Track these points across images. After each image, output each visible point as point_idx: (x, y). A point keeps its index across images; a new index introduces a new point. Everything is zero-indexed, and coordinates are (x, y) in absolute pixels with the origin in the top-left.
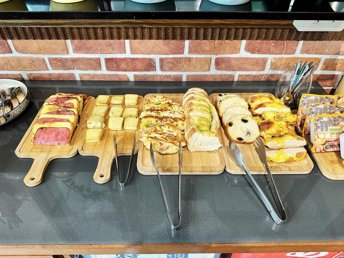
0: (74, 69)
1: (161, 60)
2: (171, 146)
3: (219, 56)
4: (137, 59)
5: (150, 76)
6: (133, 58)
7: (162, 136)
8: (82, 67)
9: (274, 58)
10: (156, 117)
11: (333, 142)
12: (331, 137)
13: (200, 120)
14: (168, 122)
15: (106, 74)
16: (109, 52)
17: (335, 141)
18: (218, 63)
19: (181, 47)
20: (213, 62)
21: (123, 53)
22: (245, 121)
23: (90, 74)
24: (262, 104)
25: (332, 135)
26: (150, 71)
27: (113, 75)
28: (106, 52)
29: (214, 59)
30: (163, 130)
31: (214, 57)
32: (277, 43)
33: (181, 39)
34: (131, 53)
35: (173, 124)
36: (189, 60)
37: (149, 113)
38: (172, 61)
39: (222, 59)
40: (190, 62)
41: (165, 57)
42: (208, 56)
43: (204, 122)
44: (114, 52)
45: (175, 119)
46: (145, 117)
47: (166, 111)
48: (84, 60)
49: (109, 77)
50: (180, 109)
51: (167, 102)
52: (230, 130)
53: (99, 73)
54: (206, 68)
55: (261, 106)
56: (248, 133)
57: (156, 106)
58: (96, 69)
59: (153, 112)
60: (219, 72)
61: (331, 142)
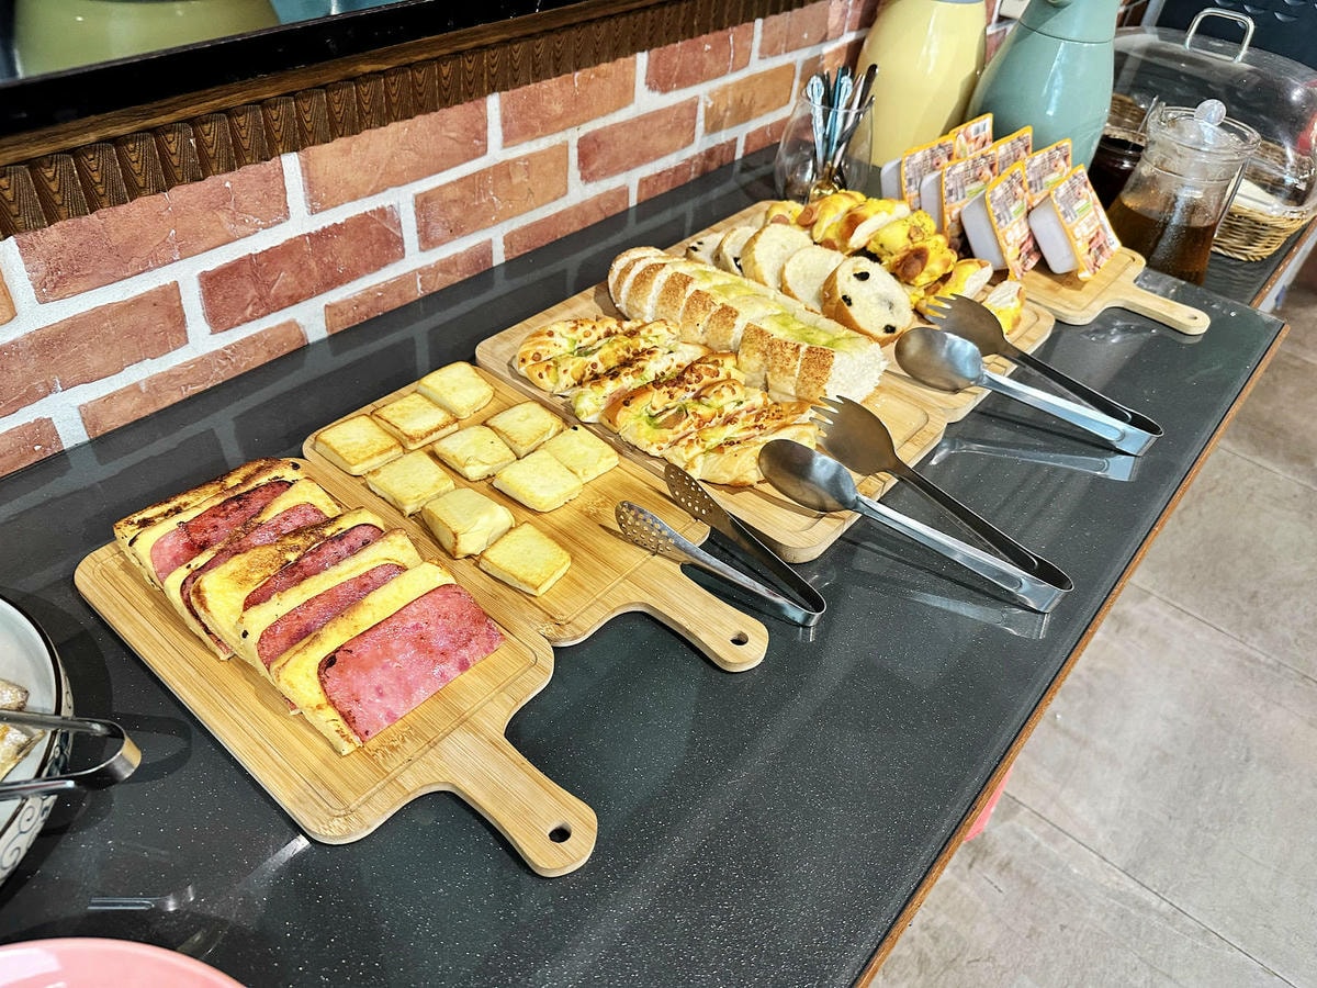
0: (50, 390)
1: (422, 203)
3: (586, 129)
4: (337, 229)
5: (387, 288)
6: (319, 228)
8: (94, 361)
9: (711, 94)
11: (1027, 244)
14: (706, 379)
15: (210, 355)
16: (223, 236)
18: (587, 154)
19: (478, 126)
20: (573, 156)
21: (280, 222)
23: (135, 387)
25: (1021, 227)
26: (385, 265)
27: (242, 343)
28: (211, 240)
29: (576, 143)
31: (573, 138)
34: (312, 213)
36: (507, 171)
38: (458, 193)
40: (510, 178)
41: (432, 185)
44: (242, 229)
48: (105, 320)
49: (224, 363)
50: (672, 329)
53: (180, 362)
58: (164, 348)
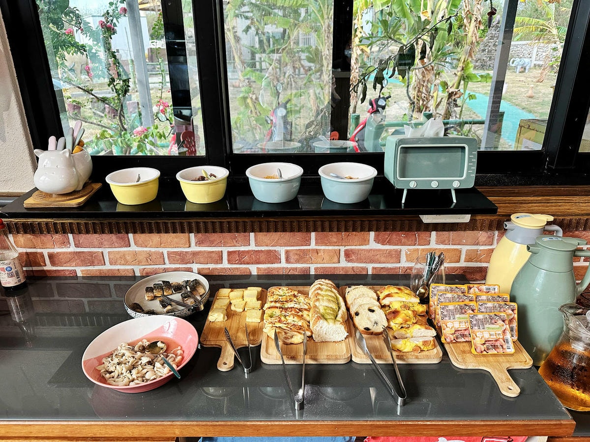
0: (193, 263)
1: (287, 252)
2: (296, 335)
3: (347, 248)
4: (262, 251)
5: (274, 269)
6: (257, 250)
7: (286, 325)
8: (202, 260)
9: (408, 250)
10: (280, 308)
11: (463, 331)
12: (460, 326)
13: (325, 310)
14: (293, 312)
15: (227, 268)
16: (233, 245)
17: (465, 330)
18: (348, 254)
19: (308, 239)
20: (342, 254)
21: (247, 246)
22: (372, 311)
23: (209, 268)
24: (389, 294)
25: (461, 324)
26: (274, 263)
27: (235, 268)
28: (230, 245)
29: (343, 250)
30: (287, 320)
31: (343, 249)
32: (408, 234)
33: (307, 231)
34: (256, 246)
35: (299, 314)
36: (317, 251)
37: (273, 304)
38: (298, 253)
39: (351, 250)
40: (318, 254)
41: (290, 249)
42: (337, 248)
43: (329, 312)
44: (238, 245)
45: (300, 310)
46: (269, 308)
47: (291, 301)
49: (229, 271)
50: (306, 300)
51: (292, 293)
52: (357, 320)
53: (219, 267)
54: (336, 259)
55: (388, 296)
56: (376, 323)
57: (280, 297)
58: (217, 263)
59: (277, 303)
60: (350, 265)
61: (461, 332)
